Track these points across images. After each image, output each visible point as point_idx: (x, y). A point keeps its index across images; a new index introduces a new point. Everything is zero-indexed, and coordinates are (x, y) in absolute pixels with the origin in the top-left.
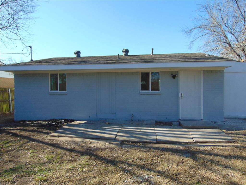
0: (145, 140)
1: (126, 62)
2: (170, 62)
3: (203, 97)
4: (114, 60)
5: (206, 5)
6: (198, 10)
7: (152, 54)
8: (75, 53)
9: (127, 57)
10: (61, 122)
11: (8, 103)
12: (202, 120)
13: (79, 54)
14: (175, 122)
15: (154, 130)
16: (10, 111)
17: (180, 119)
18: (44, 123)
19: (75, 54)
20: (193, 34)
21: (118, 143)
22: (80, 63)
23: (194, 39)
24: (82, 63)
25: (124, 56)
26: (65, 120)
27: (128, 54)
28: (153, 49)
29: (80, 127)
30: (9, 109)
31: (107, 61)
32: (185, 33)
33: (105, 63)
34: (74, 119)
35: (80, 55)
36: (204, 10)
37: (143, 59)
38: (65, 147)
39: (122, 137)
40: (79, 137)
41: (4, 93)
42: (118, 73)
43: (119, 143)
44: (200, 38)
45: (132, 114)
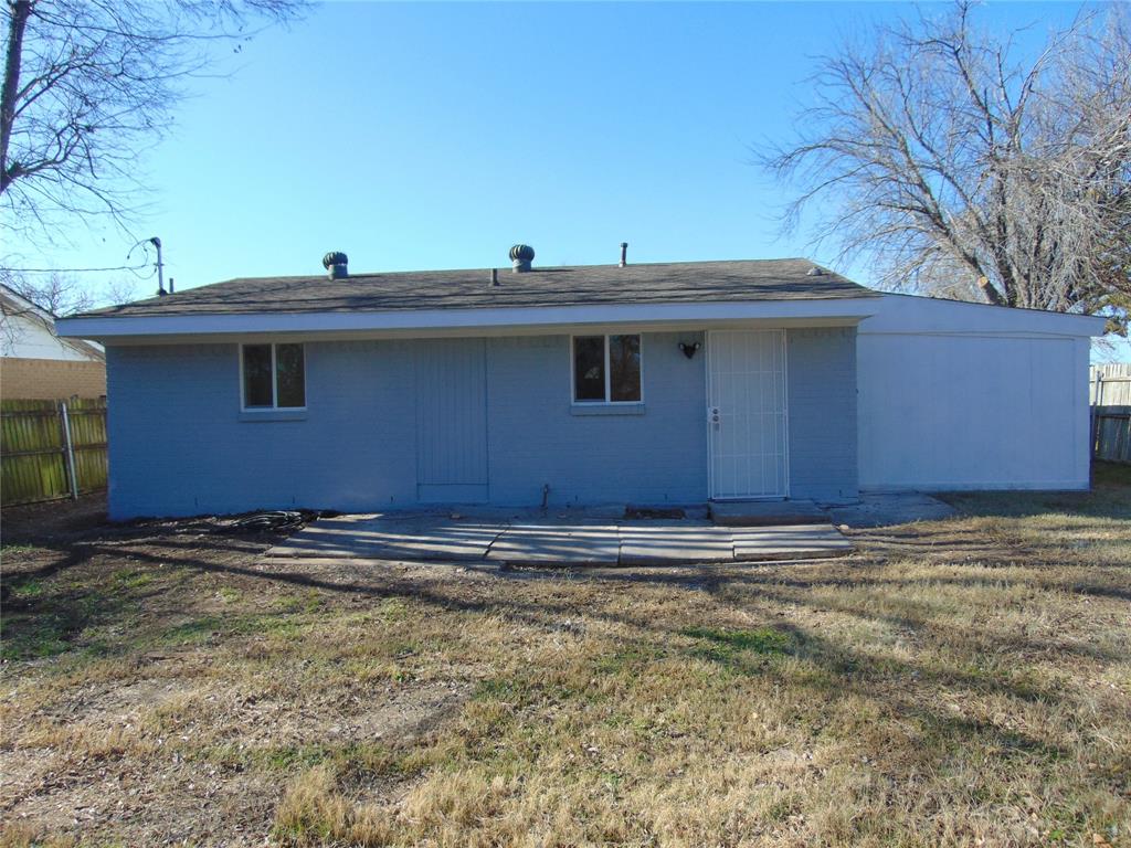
0: (582, 559)
1: (519, 303)
2: (671, 300)
3: (790, 418)
4: (478, 292)
5: (847, 61)
6: (814, 77)
7: (621, 265)
8: (324, 263)
9: (527, 279)
10: (291, 520)
11: (60, 457)
12: (786, 499)
13: (340, 267)
14: (697, 507)
15: (618, 532)
16: (68, 492)
17: (711, 500)
18: (227, 523)
19: (326, 264)
20: (799, 171)
21: (494, 567)
22: (358, 303)
23: (804, 195)
24: (365, 306)
25: (515, 271)
26: (303, 512)
27: (530, 265)
28: (625, 246)
29: (363, 530)
30: (65, 485)
31: (451, 298)
32: (770, 169)
33: (445, 307)
34: (337, 507)
35: (345, 268)
36: (839, 80)
37: (582, 288)
38: (324, 580)
39: (507, 551)
40: (367, 554)
41: (44, 419)
42: (492, 339)
43: (498, 567)
44: (825, 189)
45: (547, 486)
